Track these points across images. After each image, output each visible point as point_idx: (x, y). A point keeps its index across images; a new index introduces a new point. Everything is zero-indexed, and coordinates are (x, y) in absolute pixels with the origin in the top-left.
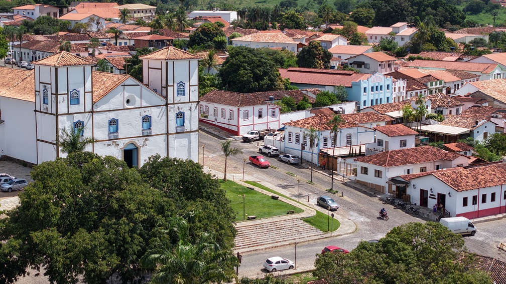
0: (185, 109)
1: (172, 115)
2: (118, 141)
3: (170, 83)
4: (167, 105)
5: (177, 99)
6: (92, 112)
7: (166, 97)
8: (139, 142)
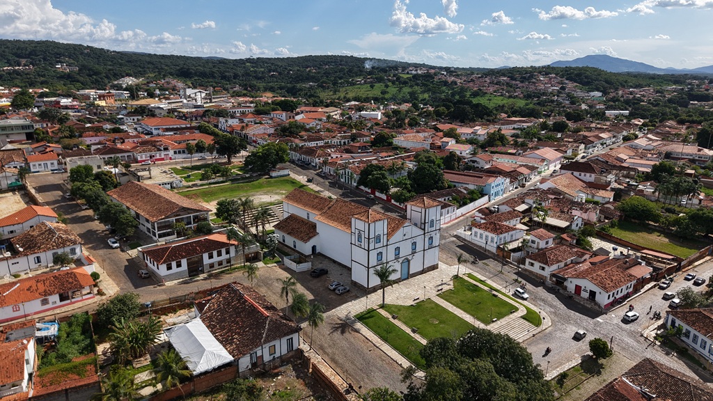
0: (433, 234)
1: (427, 239)
2: (399, 260)
3: (427, 221)
4: (424, 234)
5: (430, 229)
6: (387, 245)
7: (424, 229)
8: (410, 258)
